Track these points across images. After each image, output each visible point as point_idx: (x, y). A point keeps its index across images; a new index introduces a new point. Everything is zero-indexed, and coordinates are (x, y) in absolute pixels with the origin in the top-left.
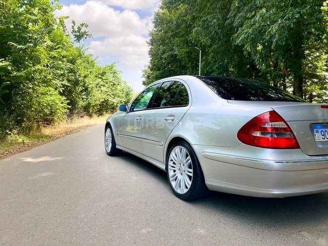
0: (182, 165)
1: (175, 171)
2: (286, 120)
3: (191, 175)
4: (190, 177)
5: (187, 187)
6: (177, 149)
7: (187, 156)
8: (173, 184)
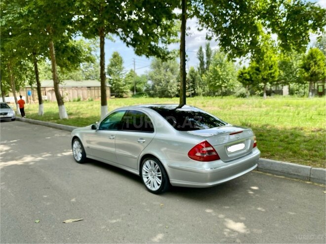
0: (152, 172)
1: (148, 178)
2: (212, 145)
3: (160, 175)
4: (160, 178)
5: (159, 185)
6: (147, 163)
7: (155, 165)
8: (149, 186)
